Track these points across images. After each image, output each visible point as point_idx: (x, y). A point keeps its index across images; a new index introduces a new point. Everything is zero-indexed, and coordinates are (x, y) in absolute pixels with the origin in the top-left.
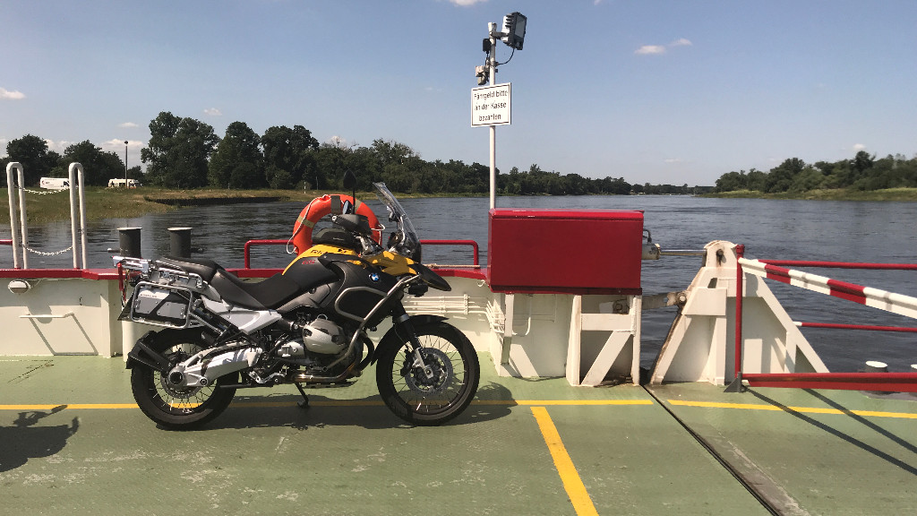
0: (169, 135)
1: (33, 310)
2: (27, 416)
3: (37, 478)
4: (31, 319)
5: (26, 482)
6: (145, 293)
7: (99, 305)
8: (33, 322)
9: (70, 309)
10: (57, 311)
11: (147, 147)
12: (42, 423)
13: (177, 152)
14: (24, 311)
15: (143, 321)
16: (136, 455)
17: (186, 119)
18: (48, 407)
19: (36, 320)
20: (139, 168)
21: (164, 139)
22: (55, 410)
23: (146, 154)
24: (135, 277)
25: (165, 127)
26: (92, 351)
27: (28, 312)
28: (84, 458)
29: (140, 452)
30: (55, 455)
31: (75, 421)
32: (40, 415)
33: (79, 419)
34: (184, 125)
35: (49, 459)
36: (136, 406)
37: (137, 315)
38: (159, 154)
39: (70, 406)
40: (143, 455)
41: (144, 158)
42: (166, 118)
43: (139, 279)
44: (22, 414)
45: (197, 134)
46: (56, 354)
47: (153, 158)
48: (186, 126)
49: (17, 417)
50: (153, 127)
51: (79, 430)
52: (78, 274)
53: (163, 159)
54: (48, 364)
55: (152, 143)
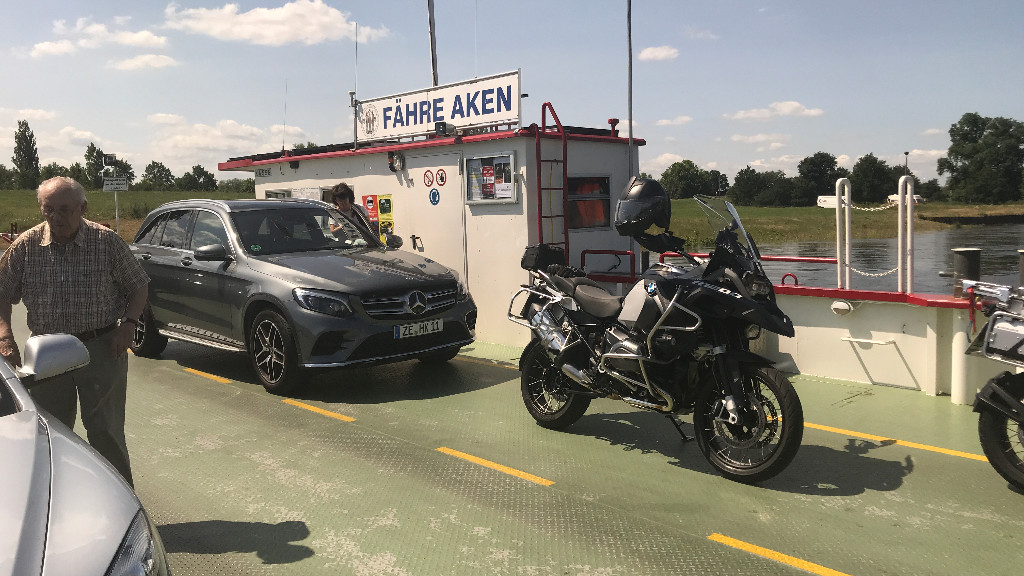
0: (974, 140)
1: (854, 334)
2: (857, 443)
3: (877, 511)
4: (851, 342)
5: (867, 513)
6: (1003, 326)
7: (924, 335)
8: (853, 347)
9: (892, 336)
10: (879, 338)
11: (946, 156)
12: (872, 454)
13: (982, 160)
14: (844, 334)
15: (999, 359)
16: (986, 515)
17: (997, 119)
18: (877, 439)
19: (856, 345)
20: (935, 181)
21: (968, 146)
22: (885, 443)
23: (943, 165)
24: (990, 307)
25: (970, 132)
26: (915, 386)
27: (849, 335)
28: (926, 503)
29: (992, 513)
30: (893, 492)
31: (908, 459)
32: (869, 445)
33: (913, 459)
34: (994, 126)
35: (887, 494)
36: (985, 459)
37: (991, 351)
38: (960, 164)
39: (900, 442)
40: (997, 518)
41: (941, 171)
42: (973, 121)
43: (994, 308)
44: (852, 441)
45: (1011, 136)
46: (874, 384)
47: (951, 168)
48: (997, 128)
49: (847, 443)
50: (953, 132)
51: (915, 469)
52: (903, 298)
53: (964, 171)
54: (868, 393)
55: (952, 151)
